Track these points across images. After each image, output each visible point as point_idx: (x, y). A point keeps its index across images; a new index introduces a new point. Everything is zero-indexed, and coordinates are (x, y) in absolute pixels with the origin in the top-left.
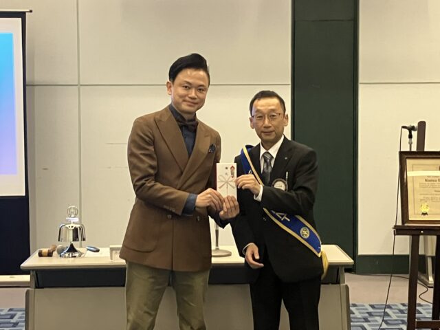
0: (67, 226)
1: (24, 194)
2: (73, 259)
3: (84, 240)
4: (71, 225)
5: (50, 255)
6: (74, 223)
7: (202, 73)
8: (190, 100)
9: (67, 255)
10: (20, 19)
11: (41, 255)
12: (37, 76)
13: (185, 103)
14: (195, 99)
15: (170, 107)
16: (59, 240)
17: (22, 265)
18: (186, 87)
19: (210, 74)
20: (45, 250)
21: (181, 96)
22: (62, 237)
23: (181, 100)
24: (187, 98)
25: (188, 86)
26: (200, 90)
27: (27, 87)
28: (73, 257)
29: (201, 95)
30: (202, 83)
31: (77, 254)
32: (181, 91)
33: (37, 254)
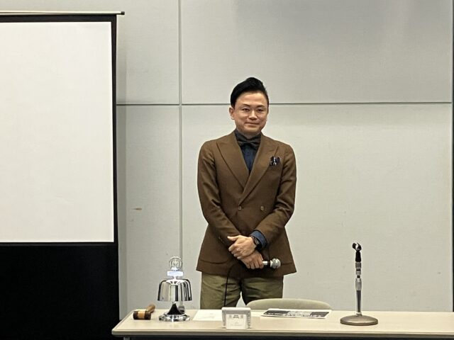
0: (169, 281)
1: (112, 241)
2: (176, 323)
3: (190, 299)
4: (173, 281)
5: (147, 317)
6: (177, 278)
7: (259, 95)
8: (251, 121)
9: (168, 318)
10: (110, 23)
11: (136, 317)
12: (130, 93)
13: (247, 125)
14: (255, 119)
15: (235, 131)
16: (159, 300)
17: (114, 330)
18: (246, 109)
19: (268, 95)
20: (142, 311)
21: (243, 119)
22: (163, 294)
23: (243, 123)
24: (248, 120)
25: (248, 109)
26: (260, 110)
27: (117, 107)
28: (176, 320)
29: (261, 116)
30: (260, 103)
31: (181, 317)
32: (243, 114)
33: (132, 316)
